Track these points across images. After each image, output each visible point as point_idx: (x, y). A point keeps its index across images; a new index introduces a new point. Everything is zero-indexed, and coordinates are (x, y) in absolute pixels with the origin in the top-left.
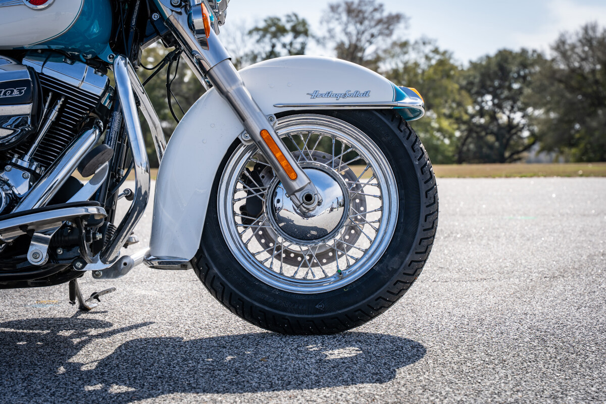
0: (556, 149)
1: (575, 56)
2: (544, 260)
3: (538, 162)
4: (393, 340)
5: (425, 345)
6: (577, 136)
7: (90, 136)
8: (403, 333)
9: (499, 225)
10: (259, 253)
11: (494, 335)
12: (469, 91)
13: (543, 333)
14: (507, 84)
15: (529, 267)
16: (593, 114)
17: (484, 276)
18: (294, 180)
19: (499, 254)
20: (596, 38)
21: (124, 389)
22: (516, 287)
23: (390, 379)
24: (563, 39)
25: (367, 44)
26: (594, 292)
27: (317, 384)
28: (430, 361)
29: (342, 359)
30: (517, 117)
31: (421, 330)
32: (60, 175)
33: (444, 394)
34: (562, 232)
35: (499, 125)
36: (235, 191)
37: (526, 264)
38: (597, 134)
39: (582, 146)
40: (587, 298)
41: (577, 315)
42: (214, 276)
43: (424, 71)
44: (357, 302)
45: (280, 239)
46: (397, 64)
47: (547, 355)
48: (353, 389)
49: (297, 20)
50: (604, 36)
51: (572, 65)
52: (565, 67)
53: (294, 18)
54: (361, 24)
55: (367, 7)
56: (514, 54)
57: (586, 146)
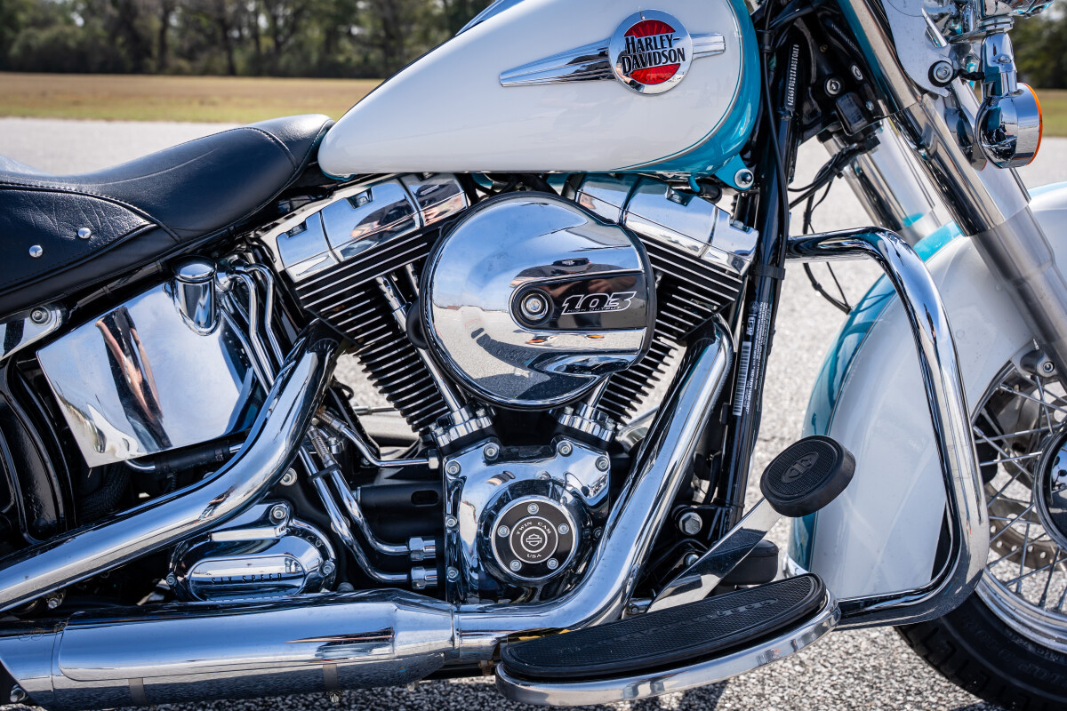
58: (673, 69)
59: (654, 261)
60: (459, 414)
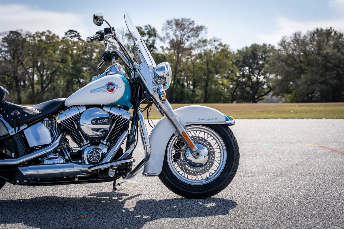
0: (281, 95)
1: (290, 48)
2: (274, 167)
3: (272, 101)
4: (226, 200)
5: (236, 202)
6: (291, 88)
7: (125, 133)
8: (228, 198)
9: (256, 148)
10: (180, 171)
11: (258, 199)
12: (237, 65)
13: (274, 198)
14: (256, 61)
15: (269, 170)
16: (299, 77)
17: (252, 175)
18: (193, 148)
19: (257, 164)
20: (300, 39)
21: (148, 217)
22: (264, 179)
23: (227, 213)
24: (284, 40)
25: (186, 41)
26: (292, 182)
27: (205, 215)
28: (239, 208)
29: (210, 207)
30: (261, 78)
31: (234, 197)
32: (117, 148)
33: (244, 218)
34: (282, 152)
35: (252, 82)
36: (172, 150)
37: (268, 169)
38: (301, 87)
39: (293, 93)
40: (289, 184)
41: (286, 191)
42: (166, 180)
43: (214, 55)
44: (213, 188)
45: (187, 166)
46: (201, 51)
47: (275, 205)
48: (217, 216)
49: (151, 28)
50: (304, 38)
51: (288, 53)
52: (285, 54)
53: (149, 28)
54: (183, 31)
55: (186, 22)
56: (260, 46)
57: (295, 93)
58: (114, 90)
59: (111, 116)
60: (85, 141)
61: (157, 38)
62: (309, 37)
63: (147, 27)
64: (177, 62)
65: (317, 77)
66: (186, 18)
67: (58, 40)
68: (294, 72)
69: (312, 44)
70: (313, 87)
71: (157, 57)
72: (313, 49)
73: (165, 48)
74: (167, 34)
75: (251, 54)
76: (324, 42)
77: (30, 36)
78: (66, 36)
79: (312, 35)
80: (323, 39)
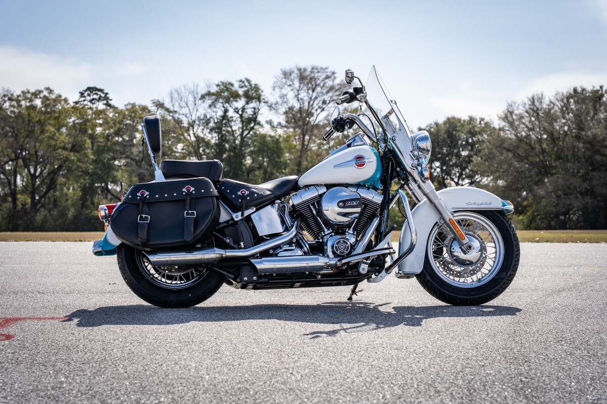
1: (522, 126)
6: (525, 203)
14: (456, 151)
16: (540, 183)
18: (463, 240)
20: (542, 108)
24: (511, 110)
25: (319, 111)
38: (544, 202)
42: (428, 280)
49: (251, 85)
50: (550, 107)
51: (519, 135)
52: (513, 137)
53: (247, 84)
54: (313, 91)
55: (319, 74)
56: (462, 121)
57: (533, 212)
58: (363, 165)
60: (326, 230)
61: (262, 104)
62: (559, 104)
63: (243, 82)
64: (301, 151)
65: (576, 182)
66: (319, 67)
67: (66, 107)
68: (530, 172)
69: (564, 118)
70: (568, 202)
71: (262, 142)
72: (566, 128)
73: (275, 124)
74: (283, 96)
75: (445, 136)
76: (588, 113)
77: (10, 99)
78: (83, 99)
79: (565, 101)
80: (586, 108)
